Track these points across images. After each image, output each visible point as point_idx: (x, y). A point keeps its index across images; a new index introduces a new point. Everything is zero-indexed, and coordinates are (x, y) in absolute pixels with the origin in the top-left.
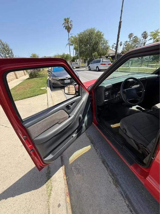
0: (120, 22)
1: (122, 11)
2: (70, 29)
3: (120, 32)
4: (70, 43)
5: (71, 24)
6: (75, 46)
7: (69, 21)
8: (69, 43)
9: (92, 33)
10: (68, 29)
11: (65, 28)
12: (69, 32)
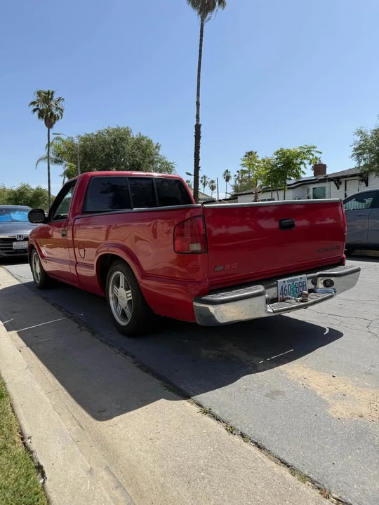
0: (198, 127)
1: (198, 104)
2: (56, 118)
3: (199, 147)
4: (51, 155)
5: (59, 106)
6: (71, 166)
7: (52, 99)
8: (48, 157)
9: (122, 139)
10: (49, 118)
11: (39, 115)
12: (49, 125)
